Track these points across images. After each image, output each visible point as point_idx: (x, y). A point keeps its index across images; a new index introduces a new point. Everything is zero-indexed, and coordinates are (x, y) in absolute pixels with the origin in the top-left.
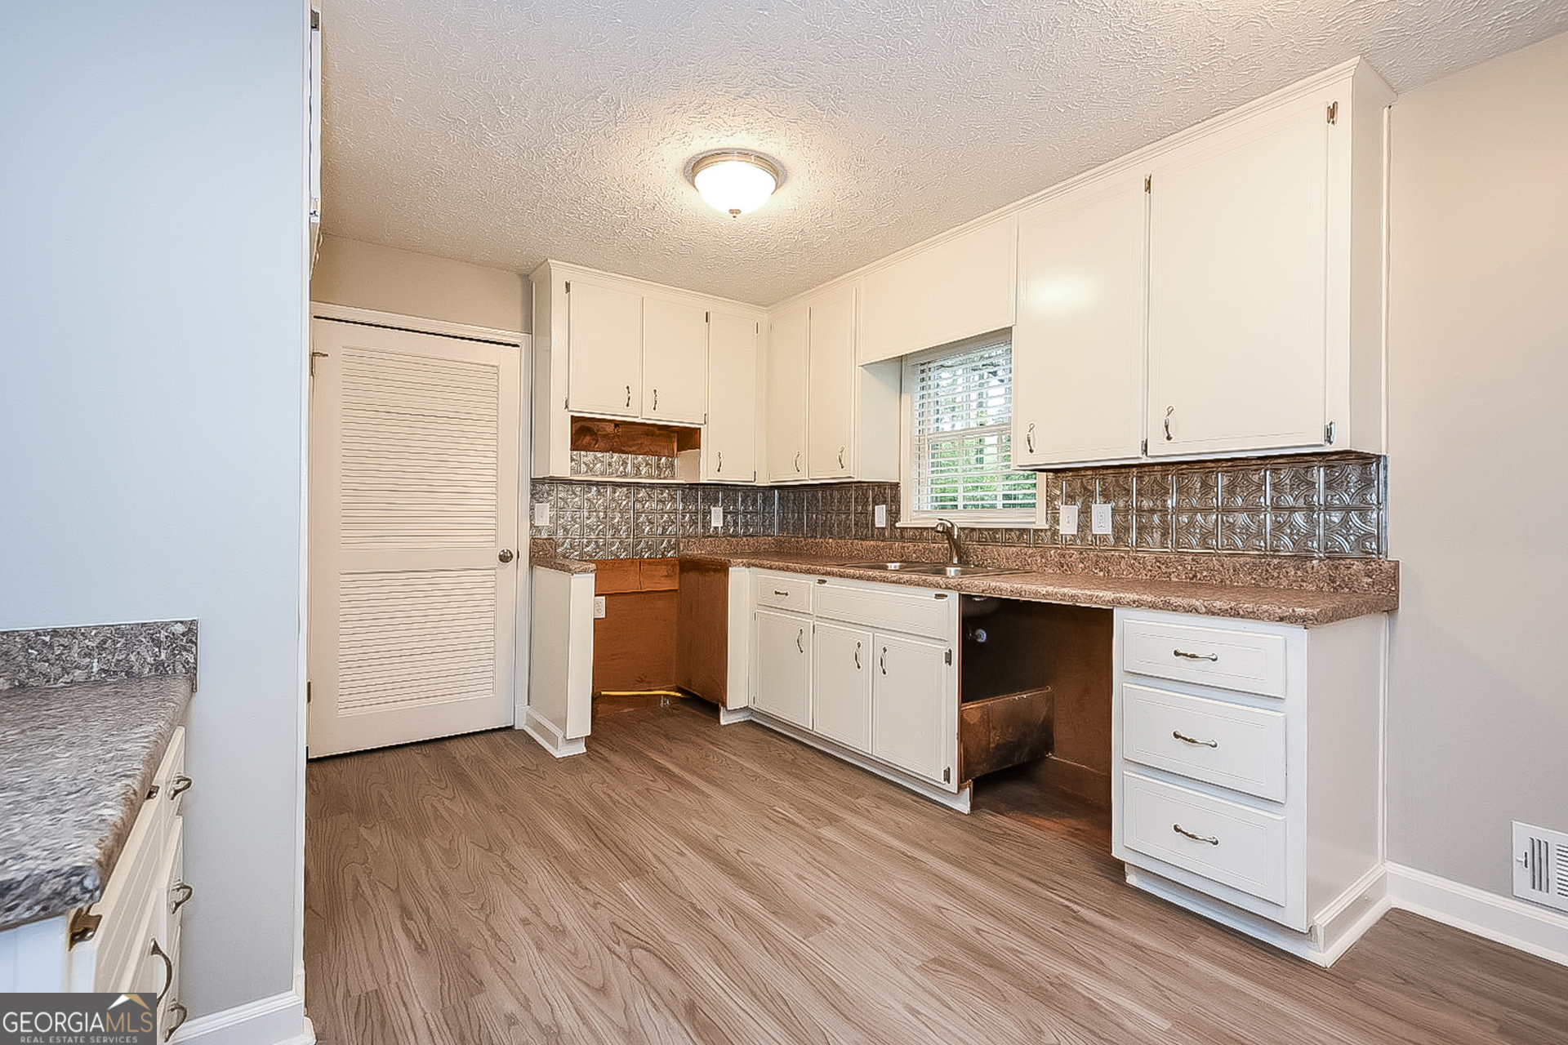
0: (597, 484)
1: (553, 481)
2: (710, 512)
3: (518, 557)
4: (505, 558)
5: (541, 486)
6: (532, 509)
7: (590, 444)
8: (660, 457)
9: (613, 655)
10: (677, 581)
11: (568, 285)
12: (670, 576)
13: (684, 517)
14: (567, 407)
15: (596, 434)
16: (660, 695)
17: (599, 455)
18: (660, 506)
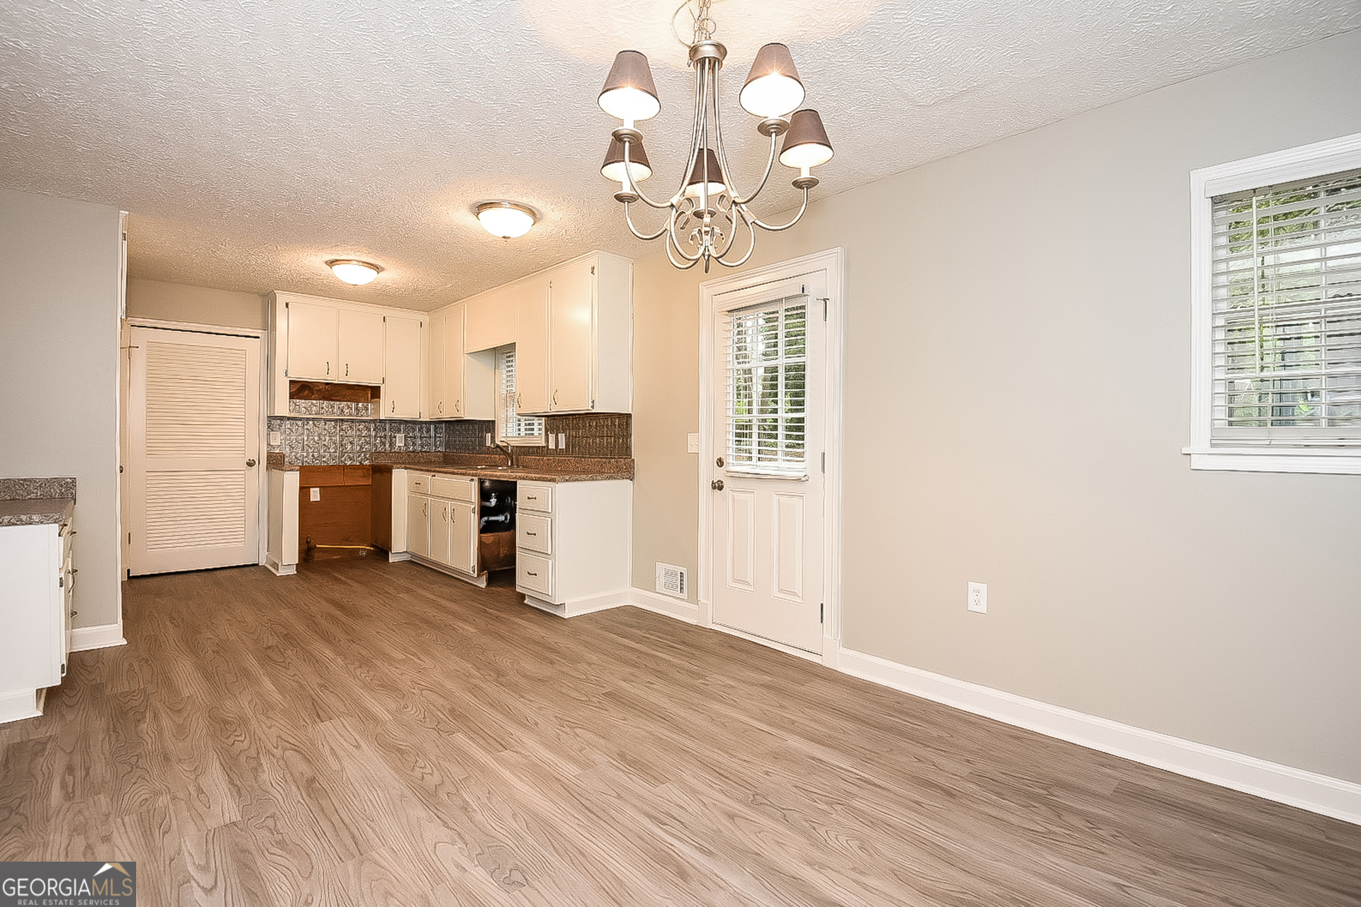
0: (313, 419)
1: (282, 418)
2: (395, 437)
3: (259, 464)
4: (250, 464)
5: (273, 421)
6: (269, 435)
7: (308, 395)
8: (358, 402)
9: (326, 523)
10: (371, 480)
11: (287, 305)
12: (366, 476)
13: (376, 440)
14: (286, 375)
15: (312, 389)
16: (359, 549)
17: (314, 402)
18: (358, 433)
